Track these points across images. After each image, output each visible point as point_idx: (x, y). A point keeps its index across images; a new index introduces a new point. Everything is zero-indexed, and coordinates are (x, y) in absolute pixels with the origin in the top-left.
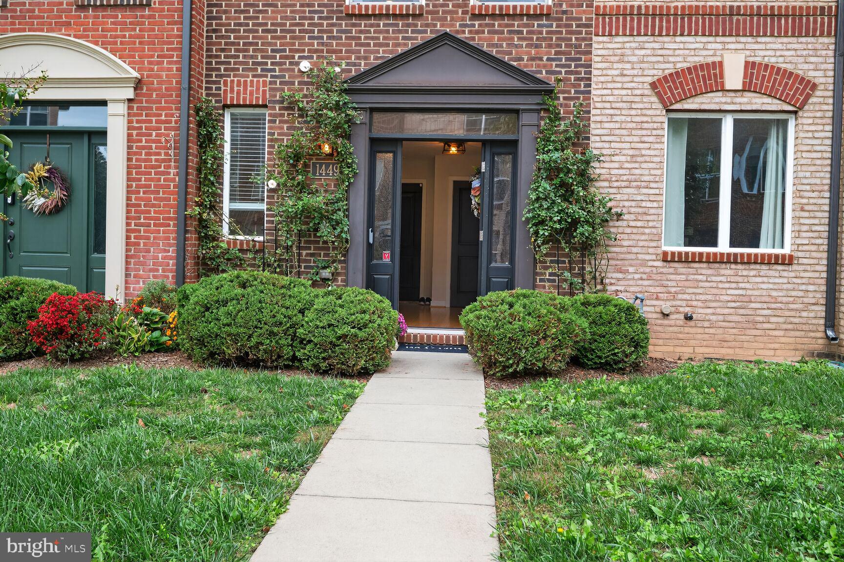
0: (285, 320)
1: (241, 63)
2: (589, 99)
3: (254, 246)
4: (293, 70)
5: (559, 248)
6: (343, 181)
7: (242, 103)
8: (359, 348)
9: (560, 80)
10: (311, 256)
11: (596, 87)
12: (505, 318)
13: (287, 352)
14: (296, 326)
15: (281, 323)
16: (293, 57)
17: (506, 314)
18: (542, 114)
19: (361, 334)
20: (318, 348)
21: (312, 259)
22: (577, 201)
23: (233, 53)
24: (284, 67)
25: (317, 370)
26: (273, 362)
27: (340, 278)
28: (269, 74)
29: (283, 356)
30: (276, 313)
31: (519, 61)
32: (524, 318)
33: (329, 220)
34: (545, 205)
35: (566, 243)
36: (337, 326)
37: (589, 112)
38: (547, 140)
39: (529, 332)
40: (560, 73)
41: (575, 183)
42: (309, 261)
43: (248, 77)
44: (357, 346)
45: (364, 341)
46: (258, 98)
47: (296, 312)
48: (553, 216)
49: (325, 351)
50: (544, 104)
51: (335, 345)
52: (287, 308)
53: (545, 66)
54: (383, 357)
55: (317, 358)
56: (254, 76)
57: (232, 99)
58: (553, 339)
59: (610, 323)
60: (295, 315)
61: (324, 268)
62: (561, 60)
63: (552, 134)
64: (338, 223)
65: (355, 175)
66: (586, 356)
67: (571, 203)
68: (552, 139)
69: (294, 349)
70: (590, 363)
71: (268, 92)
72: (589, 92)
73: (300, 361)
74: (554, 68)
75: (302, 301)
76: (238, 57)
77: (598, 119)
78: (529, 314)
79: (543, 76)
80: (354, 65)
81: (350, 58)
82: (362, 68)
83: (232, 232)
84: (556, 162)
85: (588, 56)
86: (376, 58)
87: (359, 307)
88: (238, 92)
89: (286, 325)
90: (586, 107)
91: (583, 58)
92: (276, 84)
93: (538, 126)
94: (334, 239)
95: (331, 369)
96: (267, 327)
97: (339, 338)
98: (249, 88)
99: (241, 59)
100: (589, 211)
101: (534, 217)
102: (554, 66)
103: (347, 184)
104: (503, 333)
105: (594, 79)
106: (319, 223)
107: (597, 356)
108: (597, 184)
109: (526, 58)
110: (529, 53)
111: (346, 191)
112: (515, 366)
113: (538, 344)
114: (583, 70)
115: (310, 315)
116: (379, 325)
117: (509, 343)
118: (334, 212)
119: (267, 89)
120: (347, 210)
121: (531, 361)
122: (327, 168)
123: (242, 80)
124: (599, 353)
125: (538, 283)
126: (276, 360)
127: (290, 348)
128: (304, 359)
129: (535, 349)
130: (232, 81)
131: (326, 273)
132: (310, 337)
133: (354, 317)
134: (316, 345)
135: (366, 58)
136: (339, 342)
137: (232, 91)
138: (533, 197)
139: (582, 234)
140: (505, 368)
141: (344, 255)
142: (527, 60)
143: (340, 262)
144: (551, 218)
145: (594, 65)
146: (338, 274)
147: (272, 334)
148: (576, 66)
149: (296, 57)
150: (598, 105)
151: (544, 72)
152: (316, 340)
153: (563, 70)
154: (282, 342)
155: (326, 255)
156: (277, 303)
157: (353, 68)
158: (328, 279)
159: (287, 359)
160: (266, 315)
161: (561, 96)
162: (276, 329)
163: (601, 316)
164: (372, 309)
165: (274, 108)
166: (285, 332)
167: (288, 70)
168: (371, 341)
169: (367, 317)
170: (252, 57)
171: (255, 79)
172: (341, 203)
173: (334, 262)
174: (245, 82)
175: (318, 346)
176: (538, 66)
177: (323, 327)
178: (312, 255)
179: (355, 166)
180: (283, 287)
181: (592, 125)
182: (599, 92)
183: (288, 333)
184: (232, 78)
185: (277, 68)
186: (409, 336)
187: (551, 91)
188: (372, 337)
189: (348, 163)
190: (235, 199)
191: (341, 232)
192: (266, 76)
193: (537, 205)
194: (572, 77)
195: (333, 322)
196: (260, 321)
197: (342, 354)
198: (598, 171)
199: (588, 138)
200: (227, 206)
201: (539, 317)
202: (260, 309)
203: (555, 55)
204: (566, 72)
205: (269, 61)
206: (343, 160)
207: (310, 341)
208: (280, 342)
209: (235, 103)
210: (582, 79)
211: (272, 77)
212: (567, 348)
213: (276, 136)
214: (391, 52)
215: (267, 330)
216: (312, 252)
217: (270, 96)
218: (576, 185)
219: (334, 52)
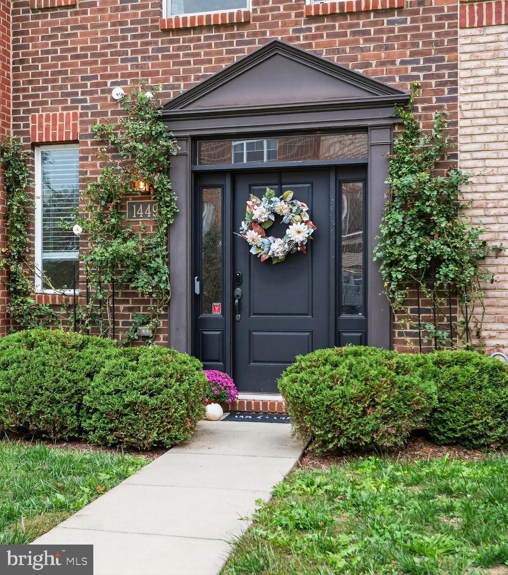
0: (69, 385)
1: (50, 95)
2: (455, 107)
3: (67, 300)
4: (106, 98)
5: (420, 294)
6: (162, 223)
7: (51, 140)
8: (150, 417)
9: (418, 87)
10: (129, 311)
11: (464, 92)
12: (324, 381)
13: (71, 422)
14: (83, 393)
15: (64, 389)
16: (105, 84)
17: (326, 376)
18: (396, 129)
19: (152, 402)
20: (105, 418)
21: (131, 314)
22: (440, 234)
23: (41, 84)
24: (96, 96)
25: (104, 444)
26: (55, 434)
27: (161, 336)
28: (80, 105)
29: (67, 427)
30: (61, 376)
31: (366, 67)
32: (348, 382)
33: (148, 268)
34: (399, 241)
35: (427, 287)
36: (125, 392)
37: (456, 124)
38: (401, 161)
39: (352, 399)
40: (418, 77)
41: (435, 213)
42: (127, 317)
43: (58, 111)
44: (147, 415)
45: (155, 409)
46: (68, 134)
47: (83, 375)
48: (408, 254)
49: (112, 421)
50: (398, 117)
51: (122, 415)
52: (74, 371)
53: (398, 71)
54: (182, 430)
55: (103, 429)
56: (64, 109)
57: (41, 136)
58: (384, 407)
59: (467, 387)
60: (82, 380)
61: (144, 324)
62: (418, 62)
63: (407, 154)
64: (157, 271)
65: (175, 214)
66: (437, 429)
67: (432, 238)
68: (406, 160)
69: (80, 419)
70: (442, 437)
71: (79, 126)
72: (455, 99)
73: (87, 432)
74: (409, 73)
75: (92, 363)
76: (46, 88)
77: (468, 131)
78: (356, 376)
79: (396, 83)
80: (173, 87)
81: (167, 80)
82: (182, 90)
83: (45, 286)
84: (410, 187)
85: (453, 55)
86: (197, 78)
87: (153, 369)
88: (47, 129)
89: (70, 390)
90: (451, 117)
91: (446, 57)
92: (88, 116)
93: (391, 145)
94: (151, 291)
95: (120, 443)
96: (48, 393)
97: (126, 406)
98: (58, 123)
99: (50, 91)
100: (455, 247)
101: (385, 257)
102: (409, 70)
103: (165, 225)
104: (321, 400)
105: (461, 82)
106: (134, 272)
107: (450, 430)
108: (468, 213)
109: (374, 63)
110: (377, 57)
111: (166, 235)
112: (336, 441)
113: (364, 413)
114: (446, 72)
115: (98, 379)
116: (176, 391)
117: (327, 412)
118: (152, 259)
119: (78, 122)
120: (168, 256)
121: (355, 434)
122: (144, 209)
123: (51, 114)
124: (451, 425)
125: (397, 337)
126: (60, 432)
127: (75, 417)
128: (91, 430)
129: (360, 420)
130: (41, 116)
131: (146, 330)
132: (95, 405)
133: (144, 381)
134: (102, 414)
135: (185, 79)
136: (126, 411)
137: (41, 127)
138: (384, 231)
139: (446, 276)
140: (325, 443)
141: (165, 309)
142: (376, 66)
143: (161, 316)
144: (406, 257)
145: (461, 65)
146: (160, 331)
147: (54, 401)
148: (438, 68)
149: (109, 84)
150: (468, 114)
151: (397, 79)
152: (101, 408)
153: (421, 75)
154: (66, 410)
155: (145, 309)
156: (62, 366)
157: (171, 92)
158: (148, 337)
159: (72, 430)
160: (48, 381)
161: (420, 106)
162: (58, 396)
163: (456, 378)
164: (170, 371)
165: (86, 144)
166: (69, 399)
167: (100, 99)
168: (166, 409)
169: (162, 381)
170: (61, 87)
171: (65, 113)
172: (159, 249)
173: (155, 316)
174: (55, 116)
175: (104, 415)
176: (390, 71)
177: (109, 394)
178: (130, 309)
179: (174, 205)
180: (73, 347)
181: (460, 140)
182: (467, 98)
183: (73, 401)
184: (41, 113)
185: (88, 98)
186: (242, 402)
187: (407, 101)
188: (166, 405)
189: (167, 202)
190: (48, 249)
191: (159, 282)
192: (77, 108)
193: (388, 242)
194: (433, 82)
195: (121, 387)
196: (41, 387)
197: (130, 424)
198: (469, 197)
199: (455, 156)
200: (39, 256)
201: (366, 380)
202: (42, 373)
203: (410, 56)
204: (425, 77)
205: (80, 91)
206: (161, 198)
207: (96, 410)
208: (63, 411)
209: (44, 140)
210: (445, 83)
211: (83, 108)
212: (403, 418)
213: (88, 175)
214: (213, 69)
215: (48, 397)
216: (130, 305)
217: (81, 131)
218: (437, 214)
219: (150, 74)
